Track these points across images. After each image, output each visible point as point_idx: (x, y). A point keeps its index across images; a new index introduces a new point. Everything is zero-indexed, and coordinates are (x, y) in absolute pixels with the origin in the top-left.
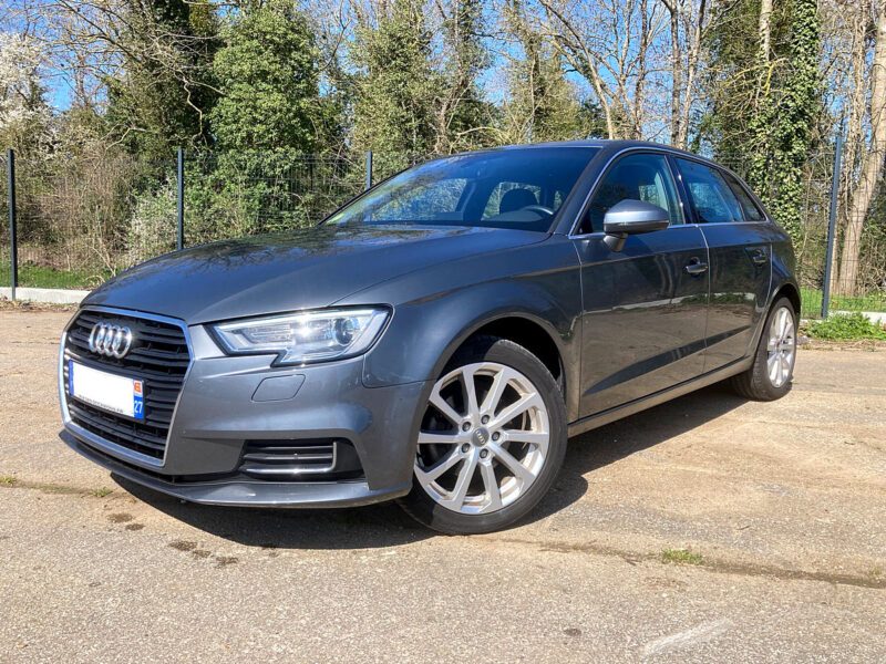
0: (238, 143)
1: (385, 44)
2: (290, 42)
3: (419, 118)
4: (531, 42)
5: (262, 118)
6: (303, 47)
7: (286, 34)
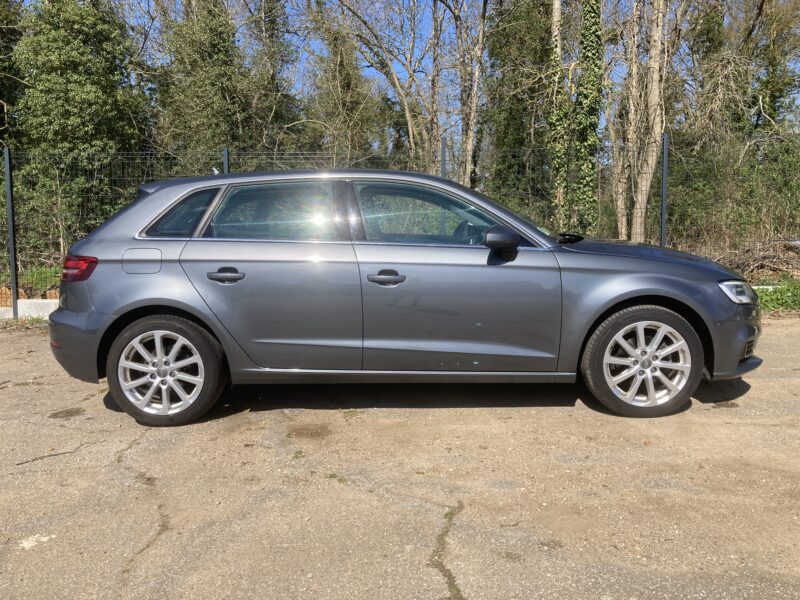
0: (50, 136)
1: (205, 38)
2: (101, 33)
3: (244, 111)
4: (336, 39)
5: (76, 110)
6: (115, 37)
7: (95, 24)
